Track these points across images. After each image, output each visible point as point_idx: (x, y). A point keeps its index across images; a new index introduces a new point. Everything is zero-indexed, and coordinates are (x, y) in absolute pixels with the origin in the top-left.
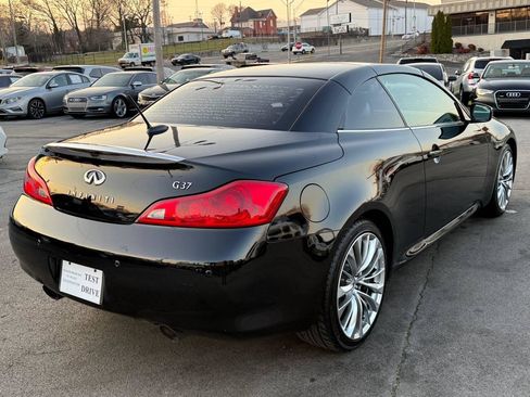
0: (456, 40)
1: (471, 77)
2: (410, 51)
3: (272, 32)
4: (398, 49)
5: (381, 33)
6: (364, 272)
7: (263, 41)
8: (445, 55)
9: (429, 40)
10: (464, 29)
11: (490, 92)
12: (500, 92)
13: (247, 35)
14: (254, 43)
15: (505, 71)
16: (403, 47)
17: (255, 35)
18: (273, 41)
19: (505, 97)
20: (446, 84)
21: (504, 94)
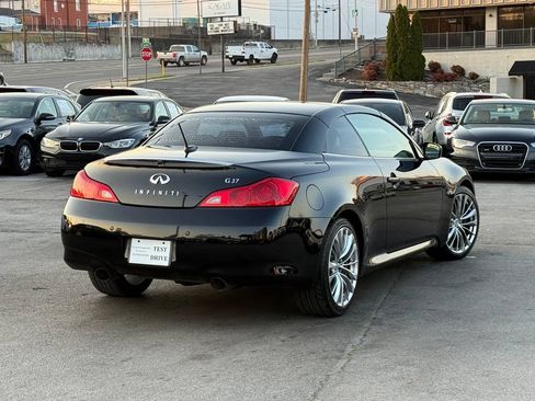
0: (430, 57)
1: (447, 123)
2: (349, 73)
3: (79, 23)
4: (328, 68)
5: (301, 36)
6: (344, 259)
7: (63, 41)
8: (411, 84)
9: (383, 55)
10: (443, 38)
11: (471, 144)
12: (484, 143)
13: (29, 27)
14: (47, 44)
15: (494, 115)
16: (338, 64)
17: (43, 27)
18: (86, 41)
19: (492, 151)
20: (409, 131)
21: (490, 146)
